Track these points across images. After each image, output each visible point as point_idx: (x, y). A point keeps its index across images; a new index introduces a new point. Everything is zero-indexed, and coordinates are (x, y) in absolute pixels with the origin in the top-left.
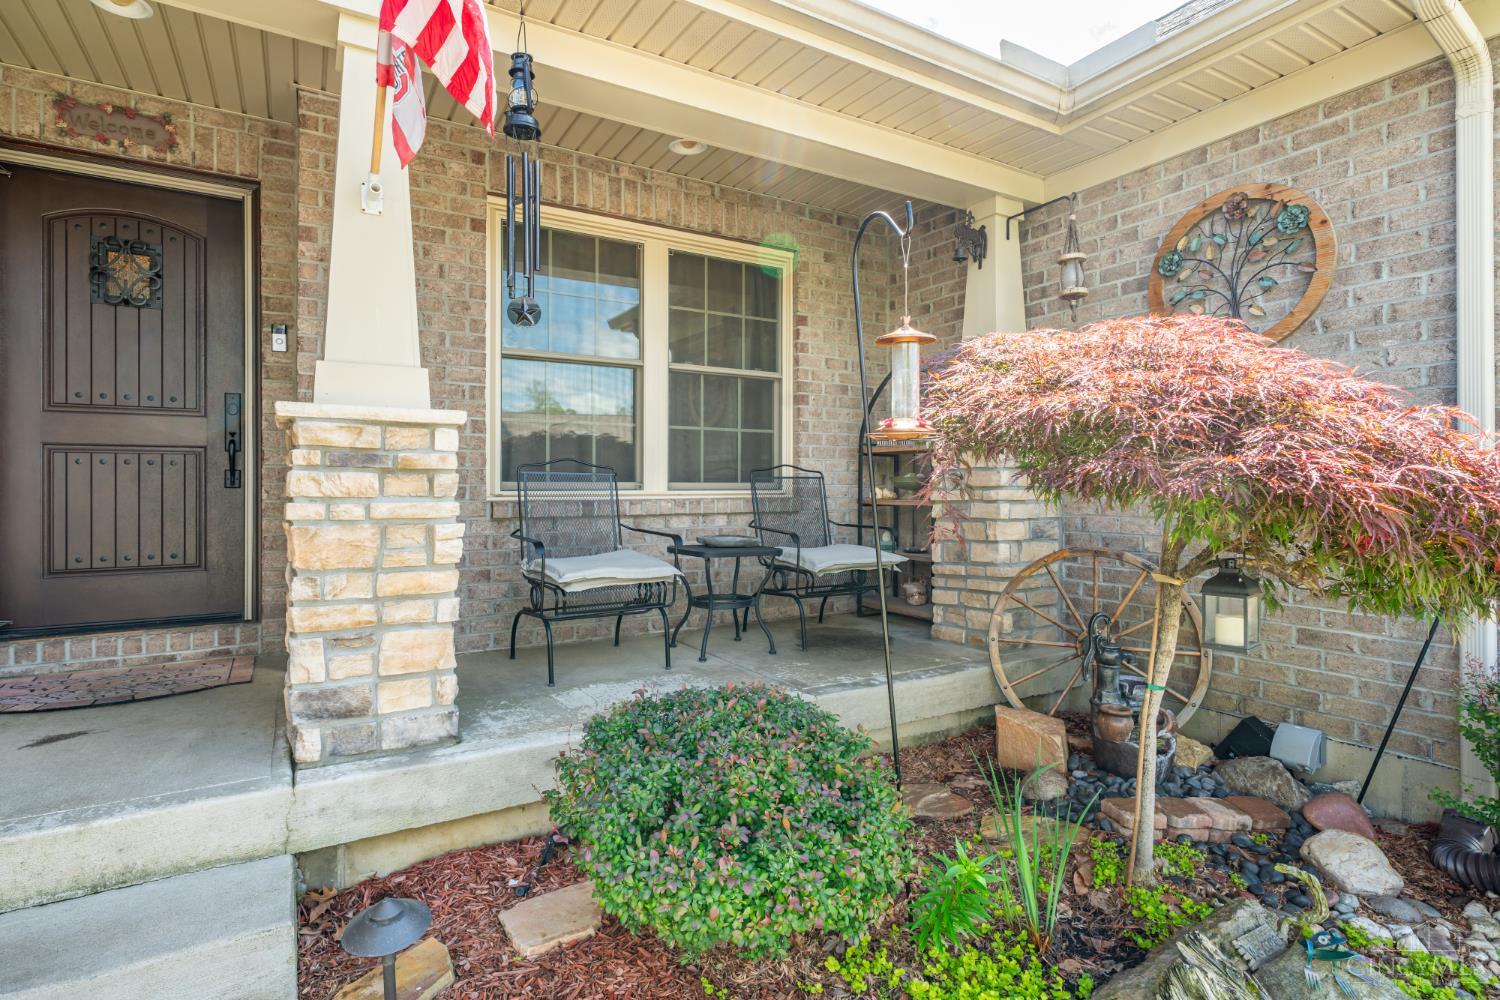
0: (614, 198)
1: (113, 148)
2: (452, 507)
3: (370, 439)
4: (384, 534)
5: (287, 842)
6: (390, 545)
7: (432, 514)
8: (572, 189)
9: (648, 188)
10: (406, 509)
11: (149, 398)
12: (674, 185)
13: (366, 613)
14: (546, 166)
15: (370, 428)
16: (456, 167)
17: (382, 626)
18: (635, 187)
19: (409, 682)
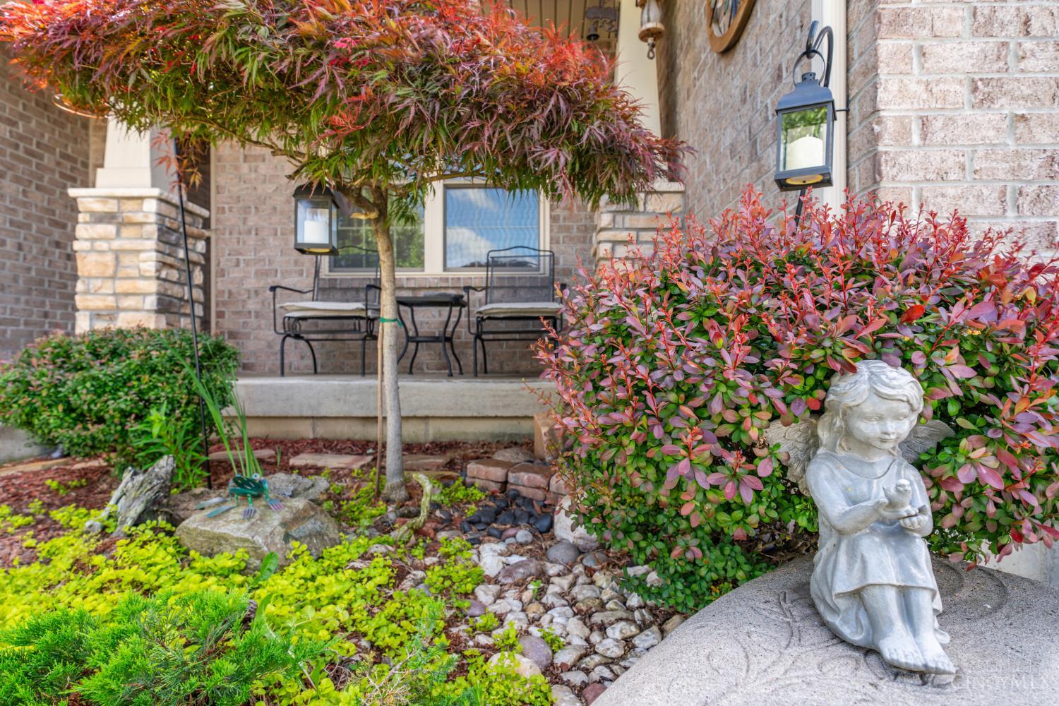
2: (153, 244)
3: (112, 207)
4: (117, 258)
6: (122, 264)
7: (139, 247)
10: (127, 245)
13: (111, 301)
15: (112, 201)
17: (118, 309)
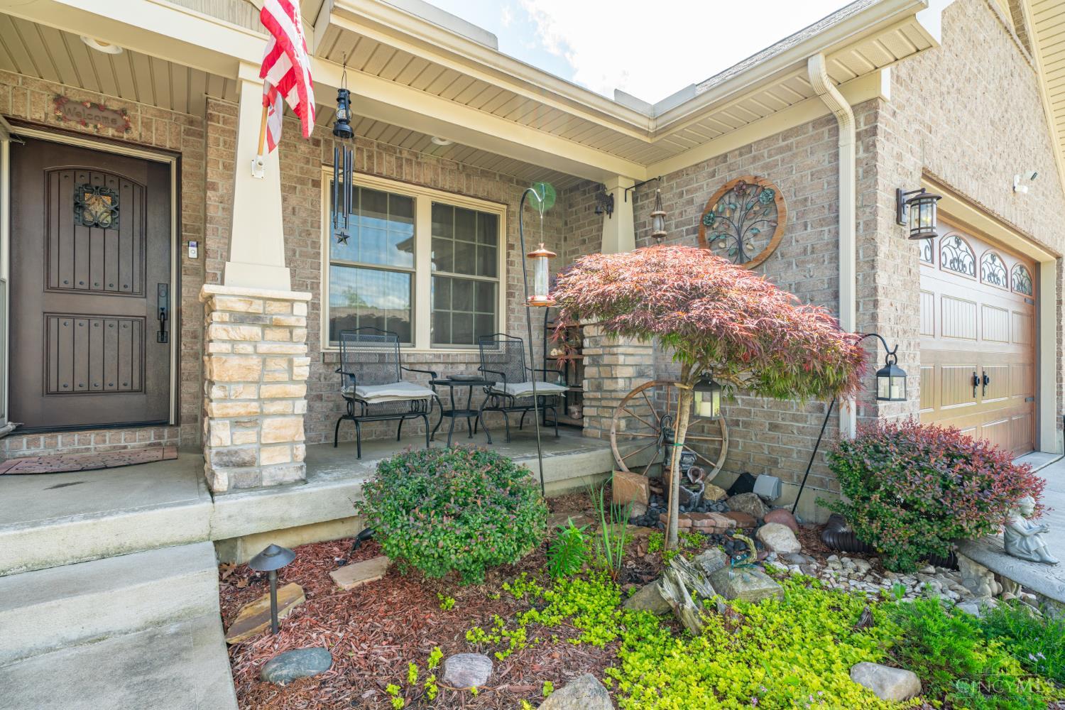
0: (399, 170)
1: (90, 129)
2: (303, 348)
3: (257, 307)
4: (264, 362)
5: (209, 534)
6: (268, 368)
7: (291, 352)
8: (373, 163)
9: (419, 164)
10: (277, 348)
11: (111, 285)
12: (435, 162)
13: (254, 407)
14: (358, 149)
15: (257, 301)
16: (303, 148)
17: (263, 415)
18: (411, 163)
19: (278, 448)
